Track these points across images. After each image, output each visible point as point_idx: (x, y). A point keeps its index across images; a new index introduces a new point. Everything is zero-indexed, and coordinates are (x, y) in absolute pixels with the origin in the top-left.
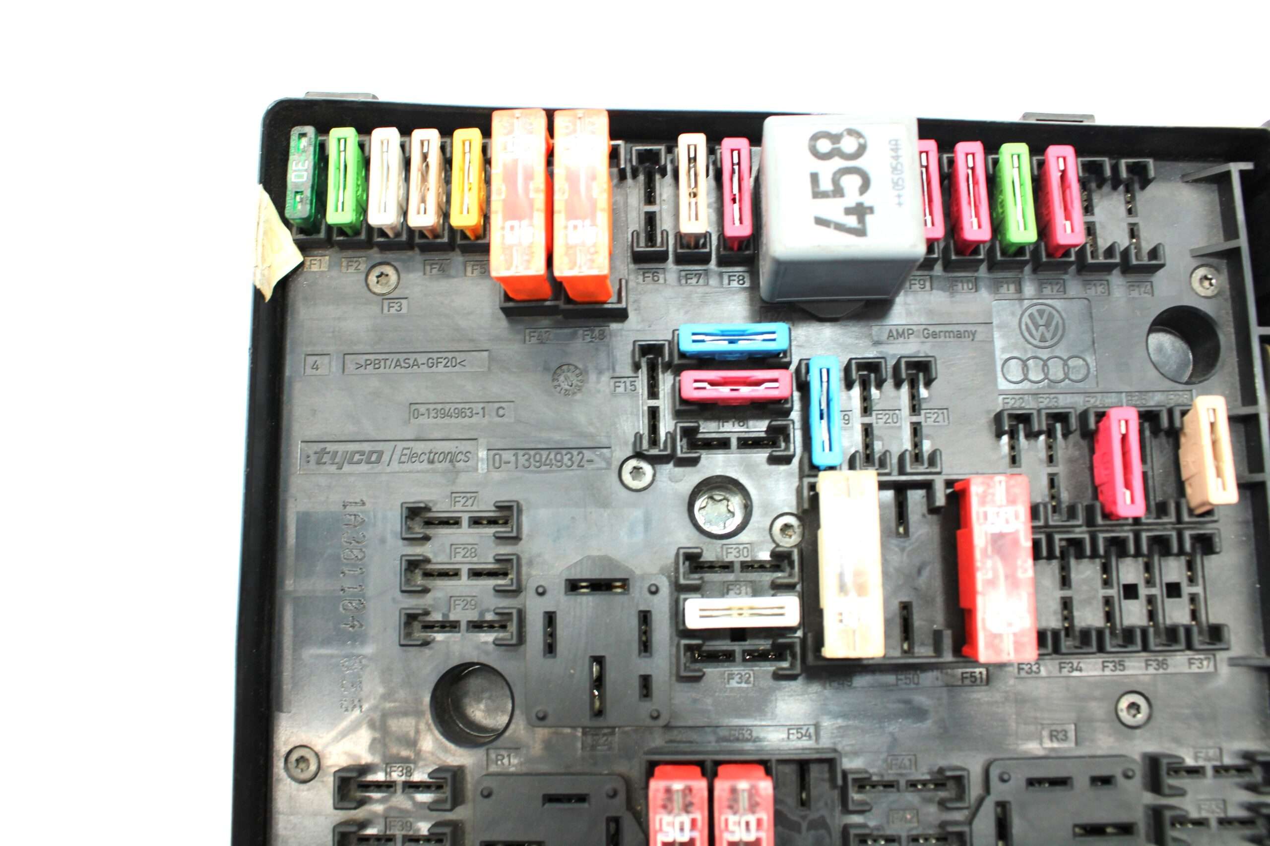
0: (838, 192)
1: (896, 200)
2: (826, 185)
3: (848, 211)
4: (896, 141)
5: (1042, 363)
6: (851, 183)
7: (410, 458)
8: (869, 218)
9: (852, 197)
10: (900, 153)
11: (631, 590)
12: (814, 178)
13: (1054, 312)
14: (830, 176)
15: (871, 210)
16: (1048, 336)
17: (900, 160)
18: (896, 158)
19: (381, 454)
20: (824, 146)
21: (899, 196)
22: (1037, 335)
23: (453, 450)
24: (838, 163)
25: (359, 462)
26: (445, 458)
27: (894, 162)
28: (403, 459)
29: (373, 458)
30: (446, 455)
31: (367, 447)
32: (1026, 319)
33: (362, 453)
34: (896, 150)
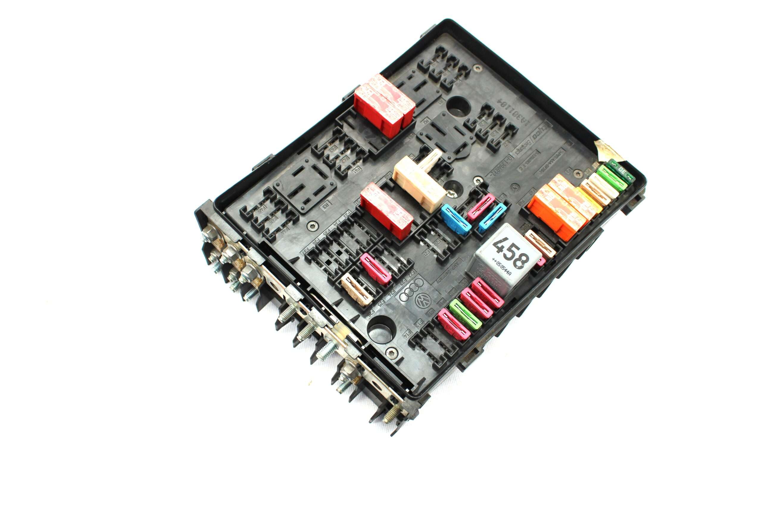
0: (509, 250)
1: (495, 259)
2: (514, 249)
3: (503, 247)
4: (510, 275)
5: (414, 291)
6: (509, 255)
7: (528, 143)
8: (497, 250)
9: (505, 251)
10: (506, 272)
11: (453, 154)
12: (518, 249)
13: (423, 307)
14: (515, 252)
15: (498, 252)
16: (419, 300)
17: (504, 271)
18: (506, 270)
19: (535, 139)
20: (524, 258)
21: (496, 261)
22: (422, 297)
23: (521, 152)
24: (517, 256)
25: (537, 133)
26: (521, 149)
27: (505, 268)
28: (529, 142)
29: (535, 136)
30: (522, 150)
31: (538, 137)
32: (429, 299)
33: (538, 135)
34: (508, 272)
